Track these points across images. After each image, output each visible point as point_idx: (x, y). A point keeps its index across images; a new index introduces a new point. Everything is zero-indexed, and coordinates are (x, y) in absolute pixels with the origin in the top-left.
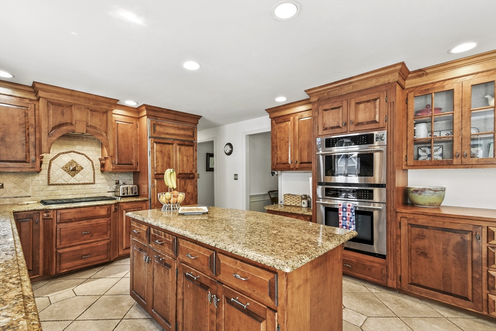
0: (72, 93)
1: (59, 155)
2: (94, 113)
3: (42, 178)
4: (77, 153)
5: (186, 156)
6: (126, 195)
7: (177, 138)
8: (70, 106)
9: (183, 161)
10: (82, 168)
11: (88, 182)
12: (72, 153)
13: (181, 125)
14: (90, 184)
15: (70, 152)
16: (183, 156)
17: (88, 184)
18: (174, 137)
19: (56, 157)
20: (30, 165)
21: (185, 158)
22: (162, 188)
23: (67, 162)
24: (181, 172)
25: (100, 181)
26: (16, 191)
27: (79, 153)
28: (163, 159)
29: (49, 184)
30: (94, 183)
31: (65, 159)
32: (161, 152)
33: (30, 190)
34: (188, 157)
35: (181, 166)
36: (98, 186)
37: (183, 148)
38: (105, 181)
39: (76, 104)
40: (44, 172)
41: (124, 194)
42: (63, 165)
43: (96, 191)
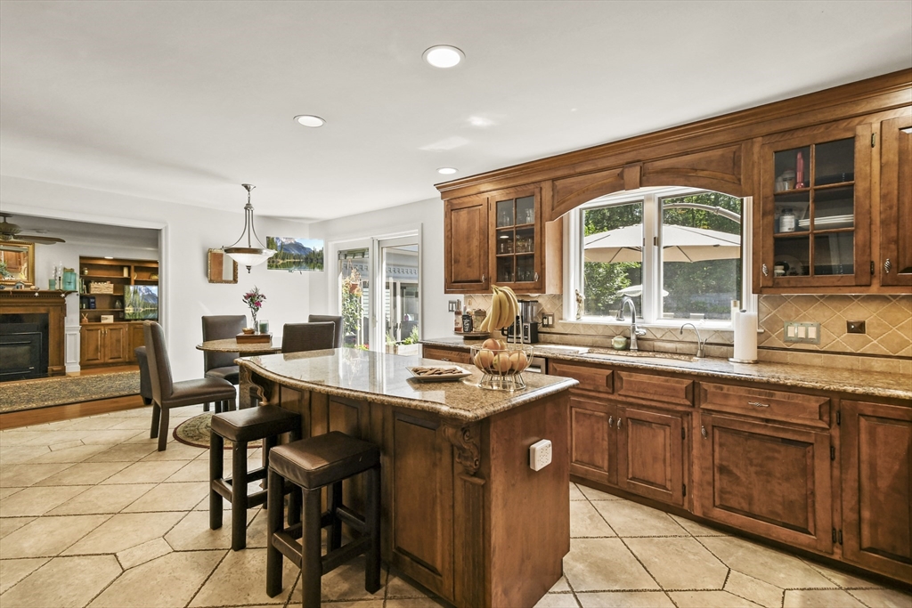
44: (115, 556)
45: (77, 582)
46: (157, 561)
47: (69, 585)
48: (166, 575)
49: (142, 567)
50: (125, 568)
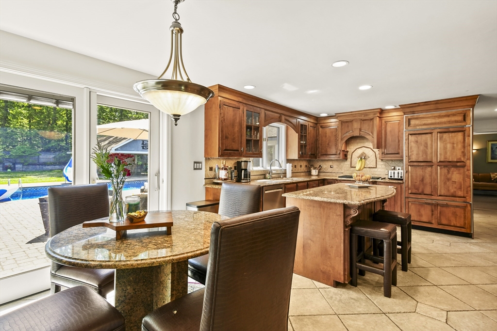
0: (352, 114)
1: (356, 149)
2: (365, 122)
3: (348, 163)
4: (366, 147)
5: (450, 143)
6: (393, 177)
7: (438, 126)
8: (351, 121)
9: (445, 148)
10: (369, 157)
11: (372, 166)
12: (363, 148)
13: (443, 112)
14: (373, 168)
15: (362, 147)
16: (446, 144)
17: (372, 168)
18: (432, 126)
19: (355, 150)
20: (338, 156)
21: (449, 146)
22: (416, 174)
23: (360, 153)
24: (442, 160)
25: (380, 167)
26: (337, 169)
27: (367, 147)
28: (418, 148)
29: (351, 167)
30: (376, 168)
31: (360, 152)
32: (417, 142)
33: (343, 170)
34: (454, 144)
35: (443, 154)
36: (379, 170)
37: (445, 136)
38: (383, 166)
39: (354, 119)
40: (349, 160)
41: (391, 177)
42: (358, 155)
43: (377, 173)
44: (446, 322)
45: (473, 323)
46: (429, 304)
47: (478, 325)
48: (431, 297)
49: (438, 307)
50: (446, 312)
